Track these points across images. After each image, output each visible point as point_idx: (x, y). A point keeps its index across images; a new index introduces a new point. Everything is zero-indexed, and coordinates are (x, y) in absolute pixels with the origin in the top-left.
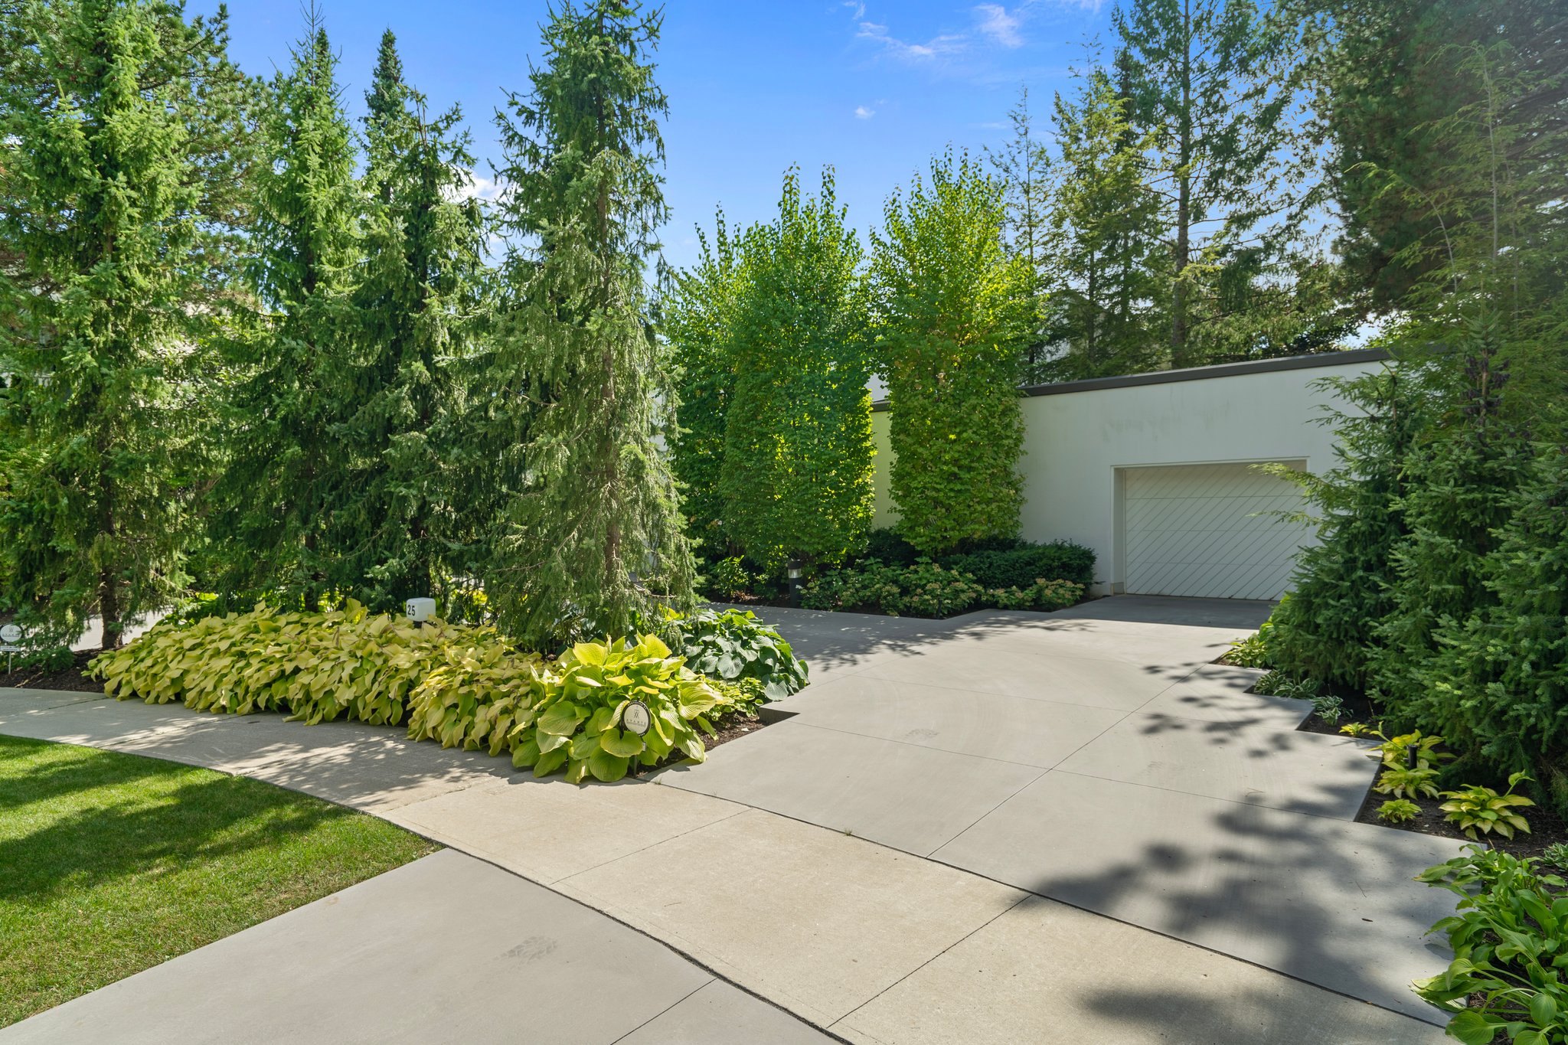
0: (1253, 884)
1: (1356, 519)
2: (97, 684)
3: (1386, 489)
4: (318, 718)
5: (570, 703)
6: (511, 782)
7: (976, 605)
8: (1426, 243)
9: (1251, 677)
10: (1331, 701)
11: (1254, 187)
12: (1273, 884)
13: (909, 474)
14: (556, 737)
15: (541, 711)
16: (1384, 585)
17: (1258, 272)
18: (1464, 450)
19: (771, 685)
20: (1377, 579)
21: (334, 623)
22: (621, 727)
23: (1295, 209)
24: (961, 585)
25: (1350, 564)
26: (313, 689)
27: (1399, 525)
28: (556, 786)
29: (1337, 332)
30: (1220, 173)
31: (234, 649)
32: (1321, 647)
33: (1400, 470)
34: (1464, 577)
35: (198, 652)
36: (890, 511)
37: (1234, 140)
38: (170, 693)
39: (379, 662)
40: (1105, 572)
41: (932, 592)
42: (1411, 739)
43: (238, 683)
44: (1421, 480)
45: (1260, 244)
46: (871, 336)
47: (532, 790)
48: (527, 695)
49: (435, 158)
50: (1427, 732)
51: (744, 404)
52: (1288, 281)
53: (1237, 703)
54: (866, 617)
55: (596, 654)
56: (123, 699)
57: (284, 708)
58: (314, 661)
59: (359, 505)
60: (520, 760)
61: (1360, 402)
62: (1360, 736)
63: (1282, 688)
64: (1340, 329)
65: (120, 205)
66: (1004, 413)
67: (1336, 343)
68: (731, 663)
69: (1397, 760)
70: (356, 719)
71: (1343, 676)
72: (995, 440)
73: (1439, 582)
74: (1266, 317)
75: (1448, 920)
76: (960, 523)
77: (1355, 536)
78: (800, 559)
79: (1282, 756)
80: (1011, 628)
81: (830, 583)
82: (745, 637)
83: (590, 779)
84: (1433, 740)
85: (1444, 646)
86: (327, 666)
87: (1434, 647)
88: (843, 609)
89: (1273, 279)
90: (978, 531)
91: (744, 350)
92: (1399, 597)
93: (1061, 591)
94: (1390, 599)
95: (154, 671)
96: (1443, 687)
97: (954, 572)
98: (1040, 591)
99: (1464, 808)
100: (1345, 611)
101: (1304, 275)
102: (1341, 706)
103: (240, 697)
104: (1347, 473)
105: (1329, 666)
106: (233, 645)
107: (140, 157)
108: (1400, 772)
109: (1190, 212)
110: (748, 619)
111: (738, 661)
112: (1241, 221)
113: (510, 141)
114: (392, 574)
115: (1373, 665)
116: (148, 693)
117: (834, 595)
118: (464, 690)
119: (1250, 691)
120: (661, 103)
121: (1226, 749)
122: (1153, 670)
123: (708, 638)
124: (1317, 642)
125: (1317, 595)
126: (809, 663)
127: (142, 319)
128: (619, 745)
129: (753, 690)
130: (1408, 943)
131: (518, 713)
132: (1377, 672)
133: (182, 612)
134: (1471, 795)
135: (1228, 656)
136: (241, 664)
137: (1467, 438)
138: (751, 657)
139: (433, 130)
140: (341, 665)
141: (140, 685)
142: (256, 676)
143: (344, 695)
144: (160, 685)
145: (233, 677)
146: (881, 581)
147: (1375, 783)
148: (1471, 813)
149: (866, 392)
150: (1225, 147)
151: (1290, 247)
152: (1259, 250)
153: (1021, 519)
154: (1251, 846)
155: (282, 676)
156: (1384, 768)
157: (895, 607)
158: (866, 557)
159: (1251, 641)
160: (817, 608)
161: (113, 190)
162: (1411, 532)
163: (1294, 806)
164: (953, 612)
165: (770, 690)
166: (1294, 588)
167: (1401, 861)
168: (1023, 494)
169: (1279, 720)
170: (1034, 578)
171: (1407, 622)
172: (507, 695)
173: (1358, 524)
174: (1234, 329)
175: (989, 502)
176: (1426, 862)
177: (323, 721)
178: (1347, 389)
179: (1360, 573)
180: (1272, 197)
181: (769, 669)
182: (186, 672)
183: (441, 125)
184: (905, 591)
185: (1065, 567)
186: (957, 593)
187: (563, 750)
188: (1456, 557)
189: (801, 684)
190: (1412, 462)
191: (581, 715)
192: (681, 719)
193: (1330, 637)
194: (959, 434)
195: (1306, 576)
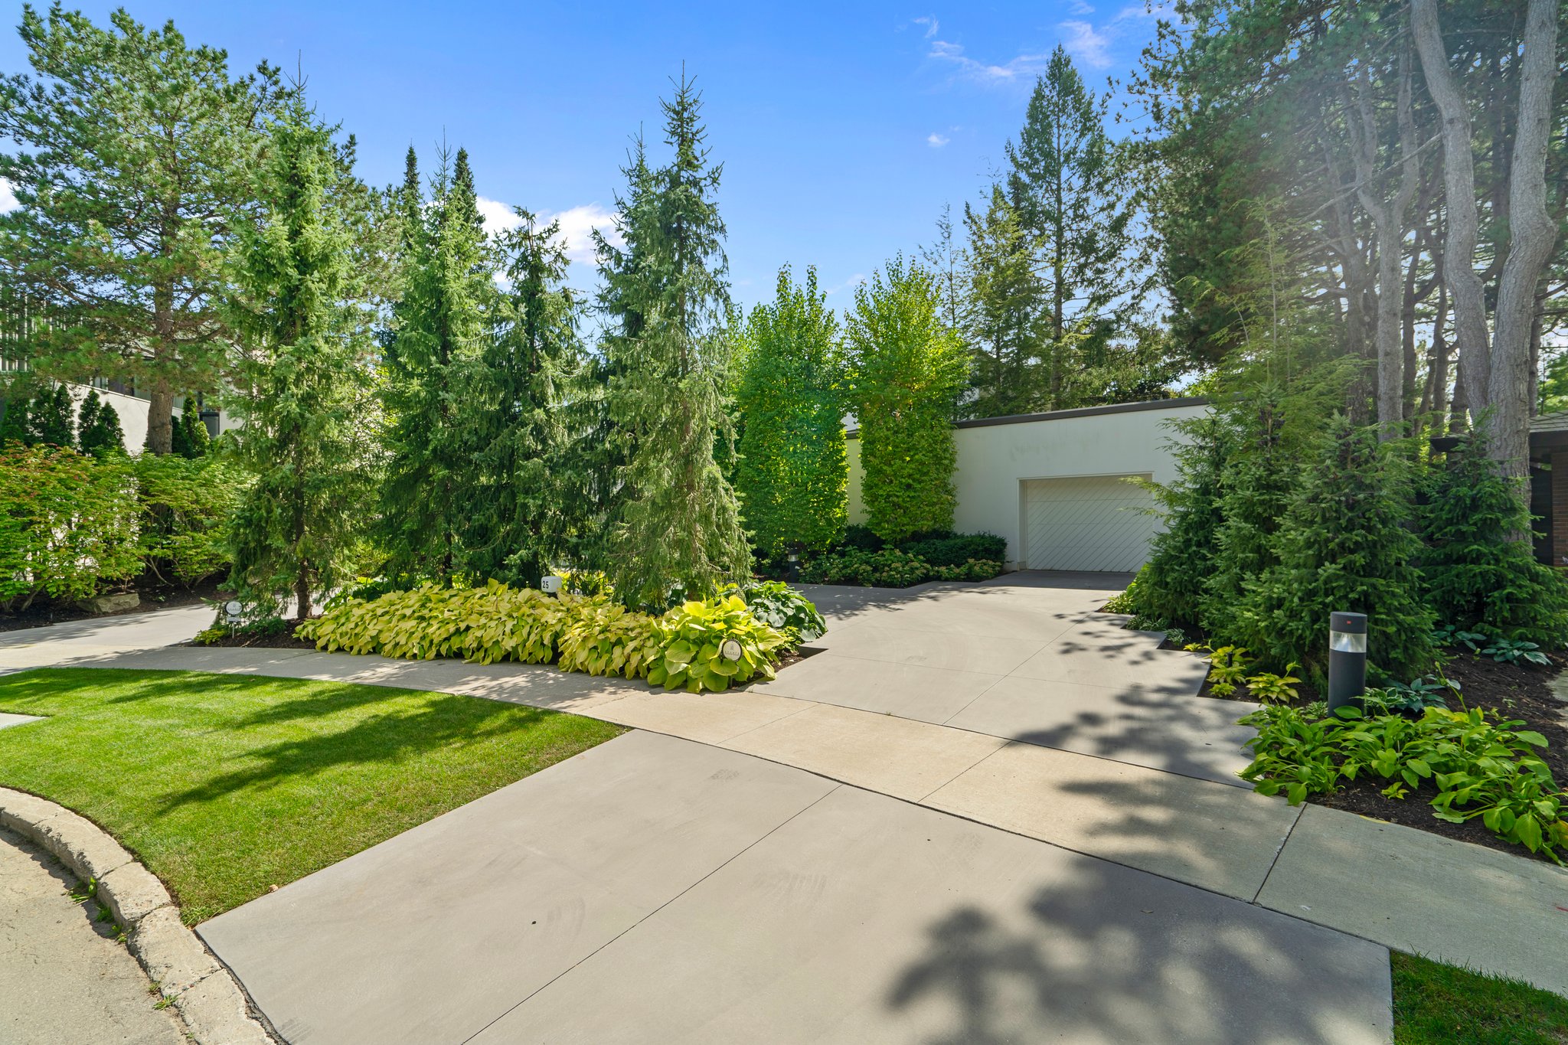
0: (1141, 730)
1: (1191, 513)
2: (309, 643)
3: (1209, 493)
4: (488, 661)
5: (685, 642)
6: (652, 693)
7: (926, 579)
8: (1232, 330)
9: (1125, 619)
10: (1176, 631)
11: (1109, 277)
12: (1155, 730)
13: (876, 485)
14: (679, 664)
15: (665, 648)
16: (1209, 556)
17: (1112, 338)
18: (1258, 468)
19: (804, 631)
20: (1205, 552)
21: (484, 596)
22: (722, 657)
23: (1137, 292)
24: (916, 564)
25: (1187, 543)
26: (485, 639)
27: (1218, 517)
28: (682, 696)
29: (1166, 380)
30: (1085, 265)
31: (416, 615)
32: (1170, 597)
33: (1219, 481)
34: (1258, 549)
35: (387, 617)
36: (863, 512)
37: (1095, 242)
38: (370, 647)
39: (530, 620)
40: (1014, 554)
41: (895, 569)
42: (1228, 649)
43: (423, 638)
44: (1232, 487)
45: (1113, 317)
46: (846, 384)
47: (665, 697)
48: (648, 638)
49: (539, 258)
50: (1237, 645)
51: (754, 435)
52: (1131, 343)
53: (1117, 635)
54: (850, 588)
55: (699, 609)
56: (331, 652)
57: (459, 655)
58: (483, 620)
59: (492, 511)
60: (654, 680)
61: (1191, 435)
62: (1196, 651)
63: (1145, 625)
64: (1168, 378)
65: (313, 294)
66: (942, 442)
67: (1164, 387)
68: (777, 617)
69: (1220, 662)
70: (517, 660)
71: (1184, 615)
72: (938, 460)
73: (1243, 552)
74: (1118, 369)
75: (1254, 739)
76: (914, 519)
77: (1190, 524)
78: (797, 547)
79: (1150, 663)
80: (955, 593)
81: (820, 565)
82: (785, 600)
83: (705, 691)
84: (1242, 650)
85: (1248, 591)
86: (493, 624)
87: (1241, 592)
88: (830, 583)
89: (1122, 341)
90: (926, 525)
91: (754, 395)
92: (1219, 563)
93: (985, 567)
94: (1213, 565)
95: (356, 631)
96: (1248, 615)
97: (910, 555)
98: (970, 568)
99: (1261, 686)
100: (1185, 573)
101: (1143, 339)
102: (1183, 634)
103: (426, 648)
104: (1183, 483)
105: (1175, 610)
106: (414, 612)
107: (325, 259)
108: (1223, 669)
109: (1063, 292)
110: (782, 588)
111: (782, 615)
112: (1099, 300)
113: (601, 250)
114: (522, 560)
115: (1204, 607)
116: (351, 648)
117: (825, 574)
118: (601, 637)
119: (1124, 627)
120: (722, 229)
121: (1115, 660)
122: (1060, 616)
123: (758, 600)
124: (1167, 594)
125: (1166, 564)
126: (825, 617)
127: (325, 376)
128: (721, 668)
129: (793, 635)
130: (1232, 753)
131: (645, 651)
132: (1206, 611)
133: (350, 591)
134: (1265, 678)
135: (1107, 607)
136: (424, 624)
137: (1260, 461)
138: (790, 613)
139: (539, 239)
140: (504, 623)
141: (345, 642)
142: (438, 632)
143: (509, 644)
144: (362, 641)
145: (419, 634)
146: (859, 561)
147: (1207, 677)
148: (1264, 689)
149: (842, 426)
150: (1087, 245)
151: (1134, 319)
152: (1113, 322)
153: (954, 517)
154: (1138, 711)
155: (458, 632)
156: (1212, 667)
157: (869, 581)
158: (845, 545)
159: (1122, 596)
160: (811, 583)
161: (310, 283)
162: (1227, 520)
163: (1161, 690)
164: (911, 584)
165: (804, 634)
166: (1150, 559)
167: (1227, 716)
168: (956, 499)
169: (1146, 643)
170: (965, 558)
171: (1224, 578)
172: (635, 638)
173: (1192, 516)
174: (1094, 376)
175: (934, 504)
176: (1240, 715)
177: (493, 662)
178: (1182, 427)
179: (1194, 548)
180: (1121, 283)
181: (802, 620)
182: (380, 631)
183: (544, 235)
184: (875, 570)
185: (987, 550)
186: (912, 570)
187: (684, 672)
188: (1254, 536)
189: (823, 631)
190: (1226, 476)
191: (694, 649)
192: (759, 651)
193: (1176, 591)
194: (912, 457)
195: (1159, 551)
